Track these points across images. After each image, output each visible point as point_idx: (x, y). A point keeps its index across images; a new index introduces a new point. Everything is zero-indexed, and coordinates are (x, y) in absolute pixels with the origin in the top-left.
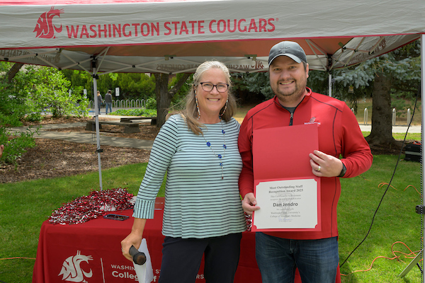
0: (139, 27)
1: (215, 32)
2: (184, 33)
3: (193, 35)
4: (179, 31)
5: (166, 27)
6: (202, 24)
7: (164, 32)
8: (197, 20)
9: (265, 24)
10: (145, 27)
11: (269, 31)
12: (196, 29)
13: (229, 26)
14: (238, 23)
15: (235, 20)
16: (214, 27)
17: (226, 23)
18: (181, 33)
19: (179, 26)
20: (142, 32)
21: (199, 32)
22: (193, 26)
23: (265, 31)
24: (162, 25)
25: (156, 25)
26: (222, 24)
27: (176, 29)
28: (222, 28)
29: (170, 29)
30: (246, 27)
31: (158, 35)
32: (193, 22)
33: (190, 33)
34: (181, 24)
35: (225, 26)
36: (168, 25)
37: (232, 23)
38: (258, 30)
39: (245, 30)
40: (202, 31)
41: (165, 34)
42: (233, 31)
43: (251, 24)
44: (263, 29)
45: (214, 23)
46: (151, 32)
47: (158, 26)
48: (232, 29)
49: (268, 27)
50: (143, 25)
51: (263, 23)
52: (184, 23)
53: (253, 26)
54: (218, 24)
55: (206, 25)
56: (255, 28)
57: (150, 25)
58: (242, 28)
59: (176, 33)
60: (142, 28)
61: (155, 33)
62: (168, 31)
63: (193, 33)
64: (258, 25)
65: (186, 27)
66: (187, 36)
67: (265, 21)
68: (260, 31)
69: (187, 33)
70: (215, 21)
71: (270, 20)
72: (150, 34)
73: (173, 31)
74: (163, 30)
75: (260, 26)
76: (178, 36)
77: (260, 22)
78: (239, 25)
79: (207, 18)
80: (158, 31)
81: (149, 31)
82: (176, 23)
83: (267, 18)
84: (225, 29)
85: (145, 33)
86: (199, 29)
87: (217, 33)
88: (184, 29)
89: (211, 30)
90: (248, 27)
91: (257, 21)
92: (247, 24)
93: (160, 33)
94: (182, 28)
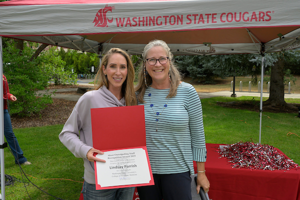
0: (168, 19)
1: (225, 21)
2: (201, 23)
3: (208, 24)
4: (197, 21)
5: (188, 18)
6: (215, 16)
7: (186, 22)
8: (212, 13)
9: (264, 16)
10: (173, 18)
11: (266, 20)
12: (210, 19)
13: (235, 17)
14: (242, 15)
15: (240, 13)
16: (224, 18)
17: (233, 15)
18: (198, 23)
19: (198, 17)
20: (170, 22)
21: (213, 22)
22: (208, 18)
23: (263, 21)
24: (185, 16)
25: (180, 16)
26: (230, 16)
27: (195, 19)
28: (230, 19)
29: (190, 20)
30: (248, 18)
31: (182, 24)
32: (208, 15)
33: (206, 23)
34: (199, 16)
35: (232, 17)
36: (189, 17)
37: (238, 15)
38: (258, 20)
39: (248, 20)
40: (214, 21)
41: (187, 24)
42: (238, 21)
43: (253, 16)
44: (262, 20)
45: (224, 15)
46: (176, 22)
47: (182, 17)
48: (238, 19)
49: (266, 18)
50: (171, 17)
51: (262, 15)
52: (201, 15)
53: (254, 17)
54: (227, 16)
55: (218, 17)
56: (256, 18)
57: (176, 17)
58: (246, 19)
59: (195, 23)
60: (170, 19)
61: (180, 22)
62: (189, 22)
63: (208, 22)
64: (258, 16)
65: (203, 18)
66: (203, 25)
67: (264, 13)
68: (260, 21)
69: (203, 22)
70: (225, 14)
71: (267, 12)
72: (176, 24)
73: (193, 21)
74: (185, 21)
75: (260, 17)
76: (197, 25)
77: (260, 14)
78: (243, 17)
79: (219, 11)
80: (182, 21)
81: (175, 21)
82: (195, 15)
83: (265, 11)
84: (232, 19)
85: (172, 23)
86: (213, 20)
87: (227, 22)
88: (201, 20)
89: (221, 20)
90: (250, 18)
91: (257, 13)
92: (250, 15)
93: (183, 23)
94: (200, 19)
